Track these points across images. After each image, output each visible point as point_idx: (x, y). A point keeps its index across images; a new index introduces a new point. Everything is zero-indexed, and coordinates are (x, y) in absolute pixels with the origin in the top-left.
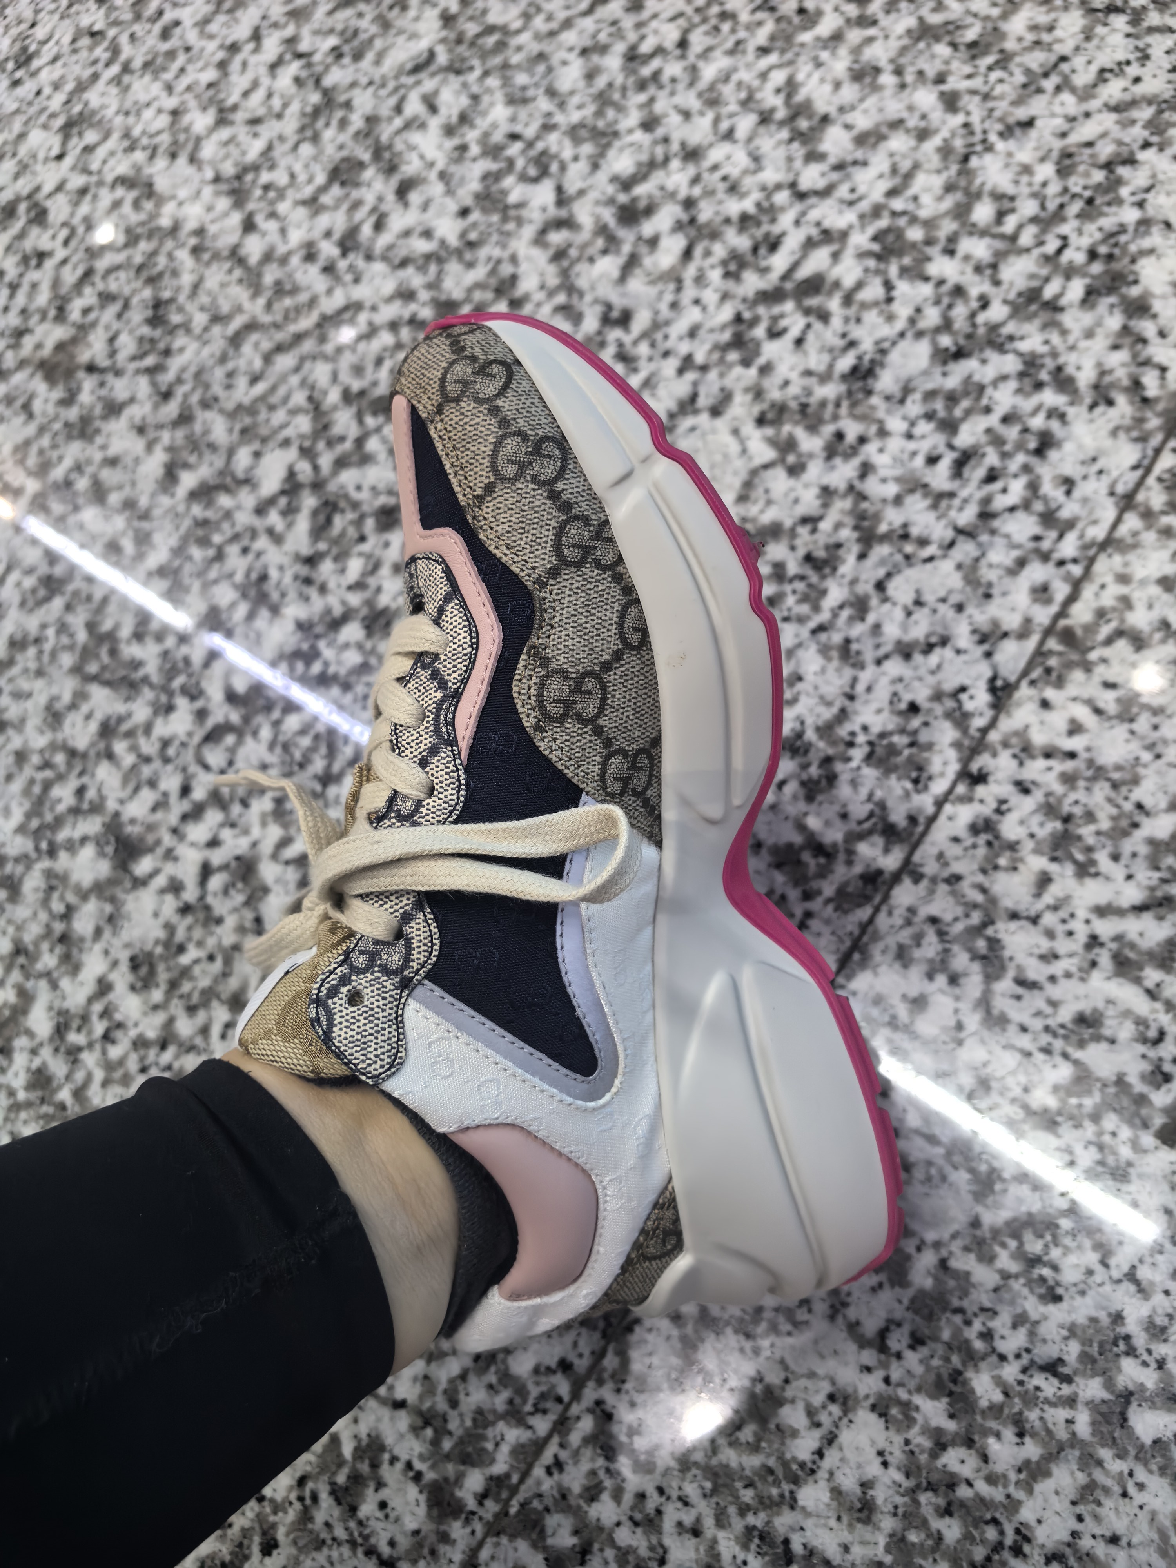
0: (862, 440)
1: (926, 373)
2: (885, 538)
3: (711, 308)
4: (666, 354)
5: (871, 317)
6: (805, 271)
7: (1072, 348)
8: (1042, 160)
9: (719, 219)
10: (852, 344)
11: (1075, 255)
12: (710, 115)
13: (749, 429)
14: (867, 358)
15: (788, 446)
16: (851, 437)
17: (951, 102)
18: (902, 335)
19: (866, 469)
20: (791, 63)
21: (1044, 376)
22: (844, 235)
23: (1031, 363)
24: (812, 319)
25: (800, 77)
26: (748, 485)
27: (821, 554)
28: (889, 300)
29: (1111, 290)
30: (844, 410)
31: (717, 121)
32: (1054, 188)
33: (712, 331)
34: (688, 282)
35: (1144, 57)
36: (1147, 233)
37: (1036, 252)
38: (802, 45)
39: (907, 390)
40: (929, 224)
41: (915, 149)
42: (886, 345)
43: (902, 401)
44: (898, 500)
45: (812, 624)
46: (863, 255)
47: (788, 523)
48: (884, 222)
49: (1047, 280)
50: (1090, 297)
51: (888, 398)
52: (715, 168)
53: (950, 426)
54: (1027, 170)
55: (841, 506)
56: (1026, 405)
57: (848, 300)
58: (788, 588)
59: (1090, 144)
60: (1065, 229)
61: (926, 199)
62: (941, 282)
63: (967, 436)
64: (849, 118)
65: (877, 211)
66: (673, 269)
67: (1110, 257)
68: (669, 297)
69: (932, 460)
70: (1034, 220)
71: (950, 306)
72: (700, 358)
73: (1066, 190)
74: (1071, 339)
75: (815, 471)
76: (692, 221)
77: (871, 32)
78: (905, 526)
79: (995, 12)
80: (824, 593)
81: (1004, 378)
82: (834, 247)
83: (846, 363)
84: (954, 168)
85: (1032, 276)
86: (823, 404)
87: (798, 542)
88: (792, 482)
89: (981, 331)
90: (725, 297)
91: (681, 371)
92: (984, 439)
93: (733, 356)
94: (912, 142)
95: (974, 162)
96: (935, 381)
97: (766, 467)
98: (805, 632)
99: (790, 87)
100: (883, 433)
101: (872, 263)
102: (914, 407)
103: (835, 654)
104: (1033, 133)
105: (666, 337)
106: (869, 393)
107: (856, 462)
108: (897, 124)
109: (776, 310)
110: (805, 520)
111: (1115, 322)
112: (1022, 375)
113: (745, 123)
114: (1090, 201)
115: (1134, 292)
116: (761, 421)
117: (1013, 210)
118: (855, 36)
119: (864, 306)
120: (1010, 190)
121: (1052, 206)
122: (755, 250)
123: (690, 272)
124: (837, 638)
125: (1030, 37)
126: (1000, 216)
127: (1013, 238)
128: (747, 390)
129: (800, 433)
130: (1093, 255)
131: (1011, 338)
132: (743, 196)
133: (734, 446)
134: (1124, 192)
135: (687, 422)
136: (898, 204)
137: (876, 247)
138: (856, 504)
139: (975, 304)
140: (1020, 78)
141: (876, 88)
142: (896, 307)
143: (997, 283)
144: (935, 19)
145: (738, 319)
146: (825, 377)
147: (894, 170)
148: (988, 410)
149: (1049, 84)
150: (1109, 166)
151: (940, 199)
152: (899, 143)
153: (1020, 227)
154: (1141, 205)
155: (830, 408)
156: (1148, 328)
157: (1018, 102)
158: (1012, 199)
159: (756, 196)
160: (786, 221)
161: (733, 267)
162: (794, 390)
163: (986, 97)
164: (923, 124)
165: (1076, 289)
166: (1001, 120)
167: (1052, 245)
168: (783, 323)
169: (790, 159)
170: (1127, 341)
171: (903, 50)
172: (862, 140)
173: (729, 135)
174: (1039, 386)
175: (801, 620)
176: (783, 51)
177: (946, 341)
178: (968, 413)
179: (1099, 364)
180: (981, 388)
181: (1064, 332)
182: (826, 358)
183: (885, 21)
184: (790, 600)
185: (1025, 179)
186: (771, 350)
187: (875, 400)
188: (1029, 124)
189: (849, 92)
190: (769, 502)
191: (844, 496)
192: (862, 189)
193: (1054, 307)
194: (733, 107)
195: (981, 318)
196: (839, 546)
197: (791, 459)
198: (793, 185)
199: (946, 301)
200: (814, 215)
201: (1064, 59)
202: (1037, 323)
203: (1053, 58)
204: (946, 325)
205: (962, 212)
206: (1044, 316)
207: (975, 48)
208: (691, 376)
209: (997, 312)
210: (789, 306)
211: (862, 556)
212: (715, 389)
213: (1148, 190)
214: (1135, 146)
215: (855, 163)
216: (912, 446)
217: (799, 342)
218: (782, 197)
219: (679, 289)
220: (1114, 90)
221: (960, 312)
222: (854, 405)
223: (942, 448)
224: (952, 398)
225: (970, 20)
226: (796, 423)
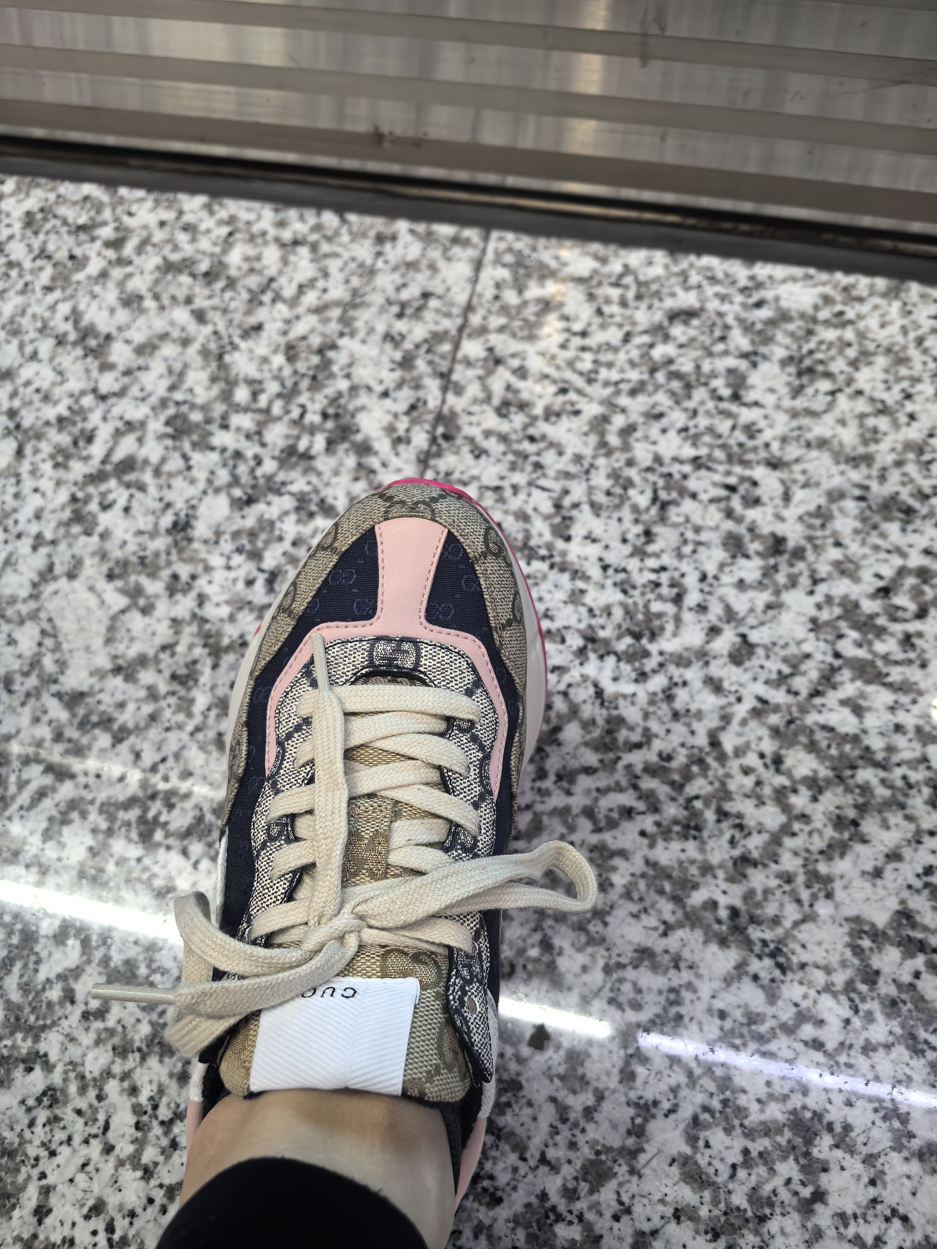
0: (194, 577)
1: (229, 518)
2: (229, 648)
3: (50, 493)
4: (19, 536)
5: (178, 483)
6: (119, 455)
7: (327, 484)
8: (275, 351)
9: (40, 423)
10: (168, 505)
11: (313, 418)
12: (15, 342)
13: (102, 585)
14: (183, 514)
15: (136, 593)
16: (184, 576)
17: (200, 316)
18: (205, 492)
19: (202, 599)
20: (72, 297)
21: (313, 508)
22: (143, 424)
23: (302, 500)
24: (133, 491)
25: (82, 307)
26: (111, 629)
27: (183, 671)
28: (189, 468)
29: (344, 439)
30: (174, 557)
31: (21, 347)
32: (287, 371)
33: (53, 511)
34: (25, 476)
35: (326, 274)
36: (357, 396)
37: (286, 419)
38: (78, 283)
39: (218, 534)
40: (205, 408)
41: (182, 354)
42: (194, 502)
43: (217, 542)
44: (232, 618)
45: (190, 728)
46: (161, 437)
47: (151, 653)
48: (171, 411)
49: (298, 438)
50: (330, 445)
51: (206, 542)
52: (28, 383)
53: (256, 556)
54: (265, 360)
55: (190, 630)
56: (306, 530)
57: (157, 472)
58: (163, 704)
59: (304, 338)
60: (303, 399)
61: (198, 390)
62: (224, 450)
63: (271, 560)
64: (128, 334)
65: (164, 403)
66: (9, 466)
67: (337, 416)
68: (11, 490)
69: (250, 583)
70: (279, 396)
71: (235, 467)
72: (49, 535)
73: (296, 372)
74: (325, 478)
75: (162, 608)
76: (18, 427)
77: (129, 269)
78: (242, 636)
79: (217, 250)
80: (192, 701)
81: (286, 513)
82: (138, 434)
83: (167, 520)
84: (214, 365)
85: (287, 437)
86: (157, 555)
87: (162, 666)
88: (147, 620)
89: (262, 481)
90: (59, 483)
91: (35, 548)
92: (283, 560)
93: (76, 529)
94: (179, 349)
95: (227, 358)
96: (238, 523)
97: (123, 611)
98: (184, 736)
99: (75, 316)
100: (208, 569)
101: (169, 442)
102: (227, 546)
103: (212, 748)
104: (264, 334)
105: (16, 522)
106: (190, 540)
107: (193, 595)
108: (164, 336)
109: (103, 487)
110: (164, 648)
111: (351, 461)
112: (298, 509)
113: (46, 346)
114: (314, 378)
115: (359, 438)
116: (110, 577)
117: (262, 391)
118: (117, 273)
119: (171, 475)
120: (257, 375)
121: (289, 384)
122: (75, 443)
123: (25, 467)
124: (211, 734)
125: (245, 266)
126: (255, 395)
127: (267, 411)
128: (93, 554)
129: (144, 581)
130: (325, 416)
131: (284, 484)
132: (55, 403)
133: (93, 601)
134: (335, 368)
135: (50, 588)
136: (178, 396)
137: (169, 430)
138: (200, 626)
139: (252, 463)
140: (245, 296)
141: (142, 311)
142: (195, 472)
143: (263, 445)
144: (175, 257)
145: (74, 499)
146: (153, 534)
147: (170, 371)
148: (281, 539)
149: (267, 298)
150: (320, 351)
151: (208, 388)
152: (168, 350)
153: (270, 402)
154: (348, 376)
155: (163, 557)
156: (374, 462)
157: (249, 312)
158: (260, 382)
159: (66, 402)
160: (95, 419)
161: (60, 459)
162: (131, 547)
163: (225, 311)
164: (184, 335)
165: (320, 442)
166: (239, 326)
167: (296, 413)
168: (111, 497)
169: (87, 371)
170: (363, 473)
171: (157, 281)
172: (141, 350)
173: (34, 356)
174: (311, 515)
175: (180, 727)
176: (64, 289)
177: (237, 493)
178: (267, 543)
179: (348, 493)
180: (272, 523)
181: (319, 474)
182: (151, 519)
183: (137, 261)
184: (167, 713)
185: (266, 367)
186: (105, 519)
187: (196, 545)
188: (258, 328)
189: (123, 315)
190: (132, 639)
191: (189, 624)
192: (149, 388)
193: (307, 456)
194: (32, 335)
195: (259, 472)
196: (195, 662)
197: (142, 602)
198: (94, 391)
199: (231, 463)
200: (116, 411)
201: (272, 280)
202: (299, 469)
203: (265, 280)
204: (235, 481)
205: (226, 396)
206: (303, 464)
207: (209, 277)
208: (44, 551)
209: (269, 466)
210: (112, 483)
211: (215, 667)
212: (67, 557)
213: (351, 365)
214: (335, 336)
215: (139, 368)
216: (232, 575)
217: (127, 510)
218: (88, 401)
219: (18, 482)
220: (311, 298)
221: (242, 469)
222: (181, 551)
223: (255, 573)
224: (252, 534)
225: (200, 257)
226: (139, 573)
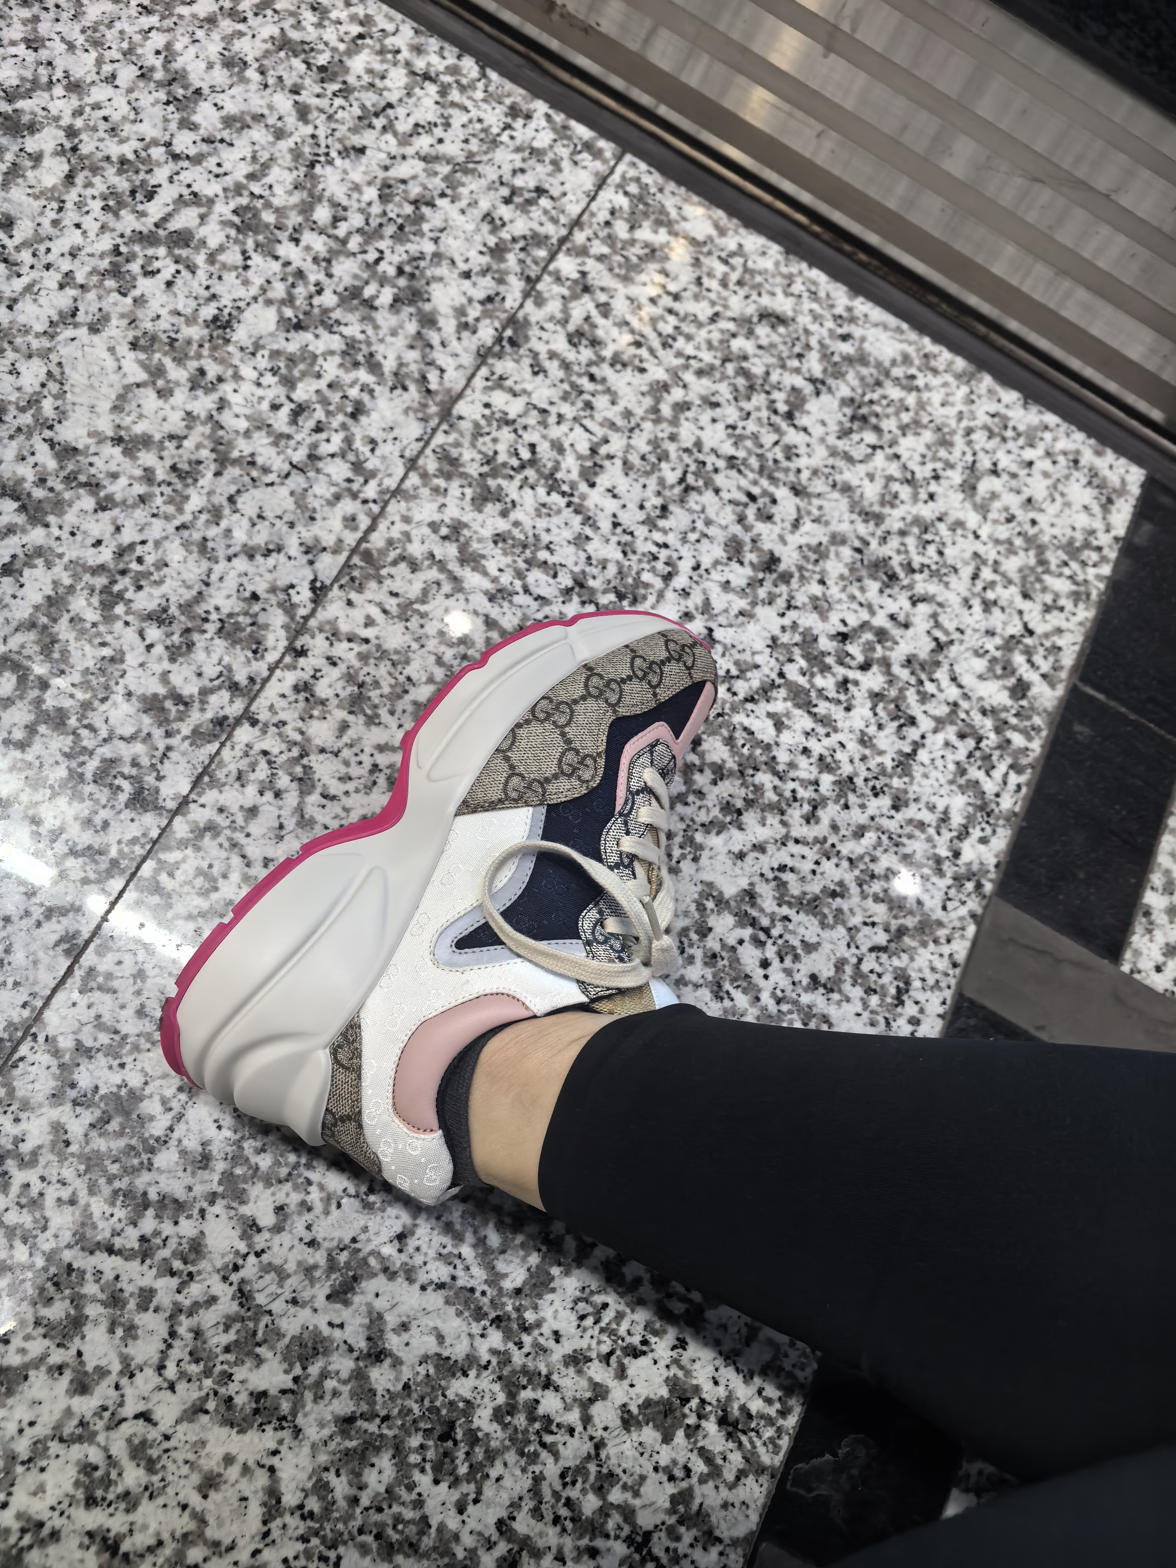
0: (220, 379)
1: (271, 335)
2: (235, 462)
3: (92, 234)
4: (48, 267)
5: (230, 277)
6: (174, 225)
7: (381, 341)
8: (370, 183)
9: (100, 155)
10: (214, 297)
11: (387, 268)
12: (94, 54)
13: (123, 349)
14: (226, 311)
15: (158, 372)
16: (211, 375)
17: (303, 113)
18: (255, 299)
19: (222, 405)
20: (169, 30)
21: (360, 358)
22: (211, 202)
23: (351, 346)
24: (180, 267)
25: (178, 46)
26: (122, 397)
27: (185, 467)
28: (246, 267)
29: (411, 303)
30: (205, 352)
31: (99, 62)
32: (376, 209)
33: (91, 255)
34: (69, 205)
35: (447, 125)
36: (439, 264)
37: (360, 257)
38: (181, 17)
39: (257, 346)
40: (280, 212)
41: (273, 144)
42: (242, 304)
43: (253, 354)
44: (247, 434)
45: (177, 523)
46: (225, 223)
47: (157, 437)
48: (244, 201)
49: (367, 283)
50: (397, 302)
51: (242, 349)
52: (97, 106)
53: (289, 383)
54: (357, 188)
55: (202, 430)
56: (347, 378)
57: (211, 259)
58: (157, 490)
59: (404, 182)
60: (383, 245)
61: (278, 190)
62: (287, 264)
63: (304, 391)
64: (219, 98)
65: (238, 189)
66: (54, 188)
67: (412, 276)
68: (53, 215)
69: (275, 407)
70: (359, 231)
71: (293, 285)
72: (80, 278)
73: (384, 213)
74: (381, 334)
75: (180, 396)
76: (74, 149)
77: (241, 27)
78: (252, 455)
79: (342, 47)
80: (187, 498)
81: (332, 353)
82: (203, 210)
83: (208, 312)
84: (303, 170)
85: (356, 277)
86: (189, 342)
87: (165, 454)
88: (161, 403)
89: (316, 311)
90: (103, 228)
91: (62, 287)
92: (314, 398)
93: (110, 283)
94: (271, 138)
95: (318, 169)
96: (280, 344)
97: (138, 385)
98: (170, 528)
99: (168, 53)
100: (237, 377)
101: (233, 233)
102: (262, 362)
103: (195, 548)
104: (364, 160)
105: (48, 250)
106: (228, 341)
107: (215, 396)
108: (259, 118)
109: (150, 252)
110: (171, 437)
111: (412, 327)
112: (344, 353)
113: (127, 74)
114: (401, 228)
115: (427, 307)
116: (134, 345)
117: (345, 219)
118: (227, 25)
119: (224, 266)
120: (345, 202)
121: (374, 223)
122: (133, 192)
123: (72, 197)
124: (197, 536)
125: (367, 79)
126: (336, 220)
127: (344, 242)
128: (122, 316)
129: (168, 362)
130: (400, 271)
131: (338, 322)
132: (122, 142)
133: (110, 363)
134: (425, 227)
135: (69, 333)
136: (256, 188)
137: (237, 220)
138: (213, 430)
139: (313, 289)
140: (357, 111)
141: (244, 80)
142: (250, 273)
143: (330, 276)
144: (295, 35)
145: (116, 251)
146: (191, 320)
147: (254, 158)
148: (319, 376)
149: (379, 123)
150: (415, 203)
151: (290, 193)
152: (258, 134)
153: (350, 233)
154: (436, 241)
155: (195, 346)
156: (434, 337)
157: (354, 130)
158: (345, 209)
159: (134, 144)
160: (161, 175)
161: (111, 203)
162: (164, 324)
163: (330, 118)
164: (279, 124)
165: (386, 296)
166: (340, 140)
167: (372, 256)
168: (156, 265)
169: (166, 120)
170: (419, 344)
171: (267, 54)
172: (229, 121)
173: (111, 79)
174: (356, 365)
175: (167, 518)
176: (163, 18)
177: (288, 313)
178: (304, 374)
179: (399, 358)
180: (315, 357)
181: (376, 327)
182: (193, 304)
183: (252, 21)
184: (159, 501)
185: (355, 195)
186: (144, 285)
187: (231, 348)
188: (361, 151)
189: (220, 76)
190: (141, 416)
191: (204, 423)
192: (227, 167)
193: (370, 305)
194: (115, 54)
195: (316, 301)
196: (200, 462)
197: (160, 383)
198: (168, 144)
199: (291, 280)
200: (186, 177)
201: (390, 106)
202: (357, 315)
203: (383, 103)
204: (290, 300)
205: (306, 209)
206: (364, 311)
207: (325, 73)
208: (70, 292)
209: (328, 299)
210: (162, 251)
211: (218, 474)
212: (94, 308)
213: (442, 230)
214: (436, 193)
215: (222, 141)
216: (260, 392)
217: (169, 284)
218: (158, 153)
219: (61, 209)
220: (423, 143)
221: (301, 291)
222: (214, 348)
223: (283, 399)
224: (292, 360)
225: (321, 46)
226: (165, 354)
